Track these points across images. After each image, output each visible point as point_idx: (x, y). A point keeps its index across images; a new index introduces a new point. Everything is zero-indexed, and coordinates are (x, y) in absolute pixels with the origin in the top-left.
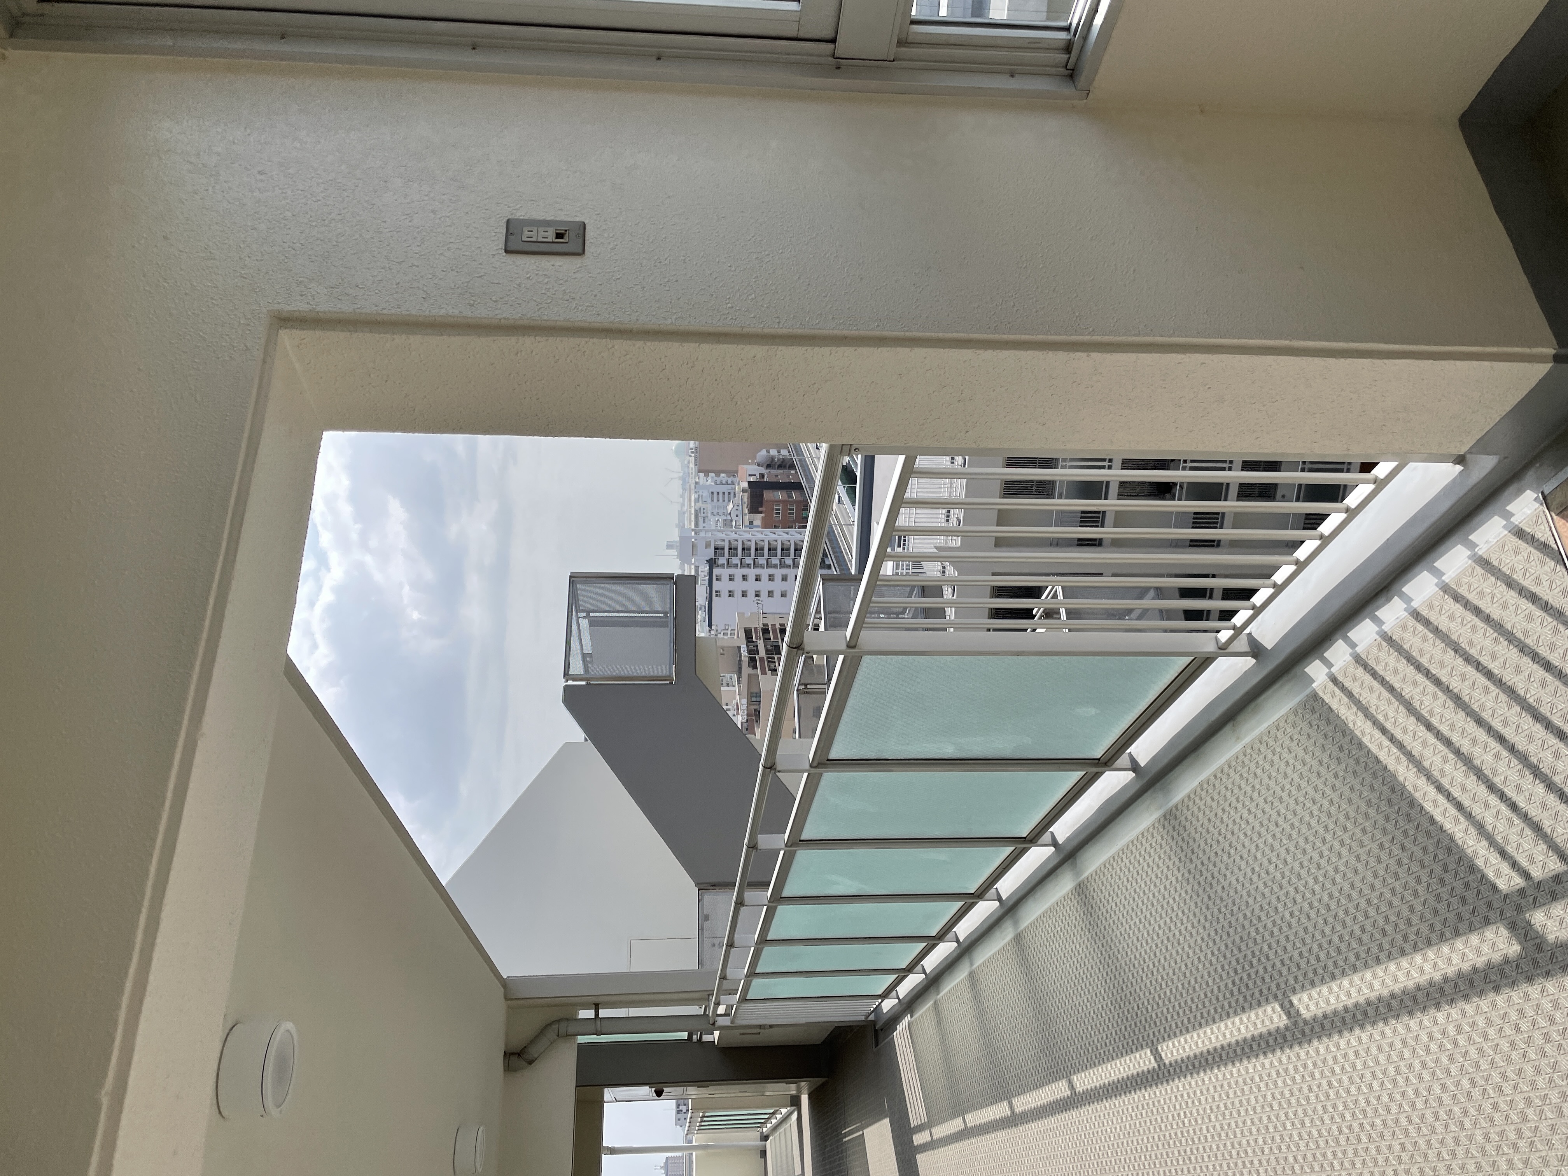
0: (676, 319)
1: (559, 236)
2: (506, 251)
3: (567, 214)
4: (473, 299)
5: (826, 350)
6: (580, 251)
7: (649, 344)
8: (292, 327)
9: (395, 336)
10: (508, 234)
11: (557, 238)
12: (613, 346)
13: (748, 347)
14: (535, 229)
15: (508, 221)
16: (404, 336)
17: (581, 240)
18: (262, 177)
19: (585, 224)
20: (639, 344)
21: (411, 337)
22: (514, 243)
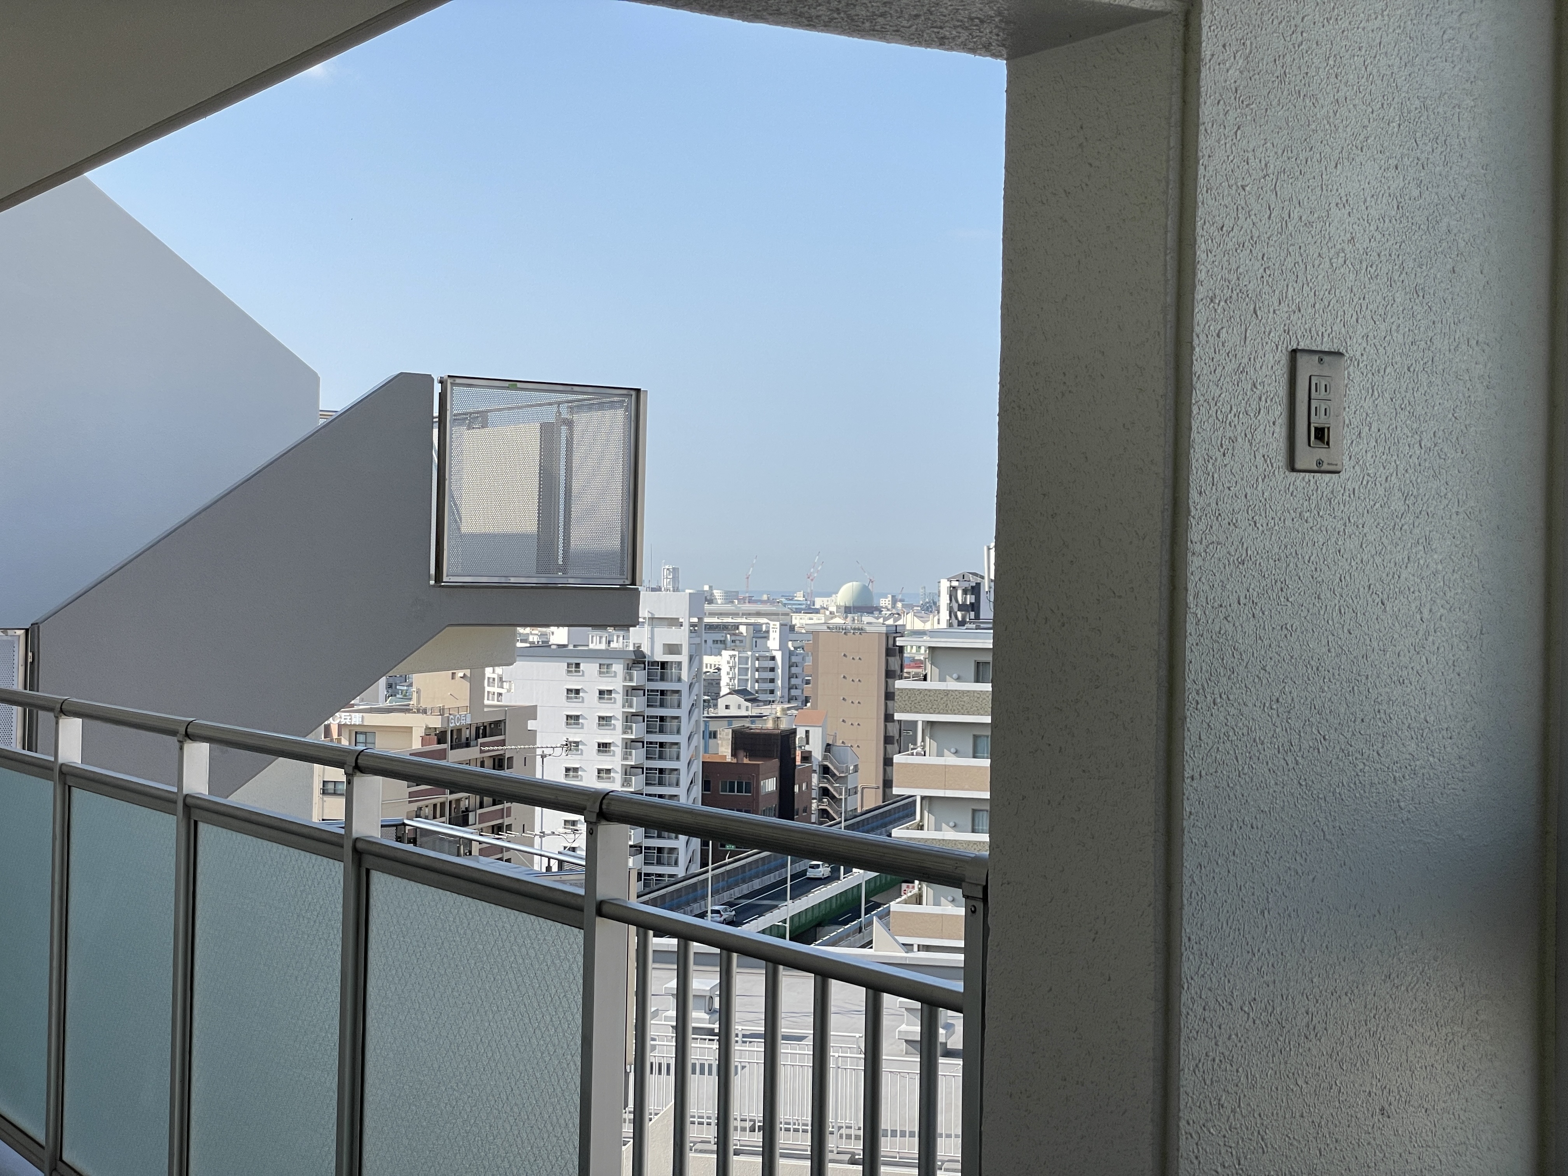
0: (1197, 614)
2: (1294, 351)
3: (1353, 445)
4: (1222, 302)
6: (1298, 464)
10: (1322, 355)
11: (1316, 429)
12: (1152, 516)
15: (1339, 354)
19: (1339, 472)
22: (1307, 367)
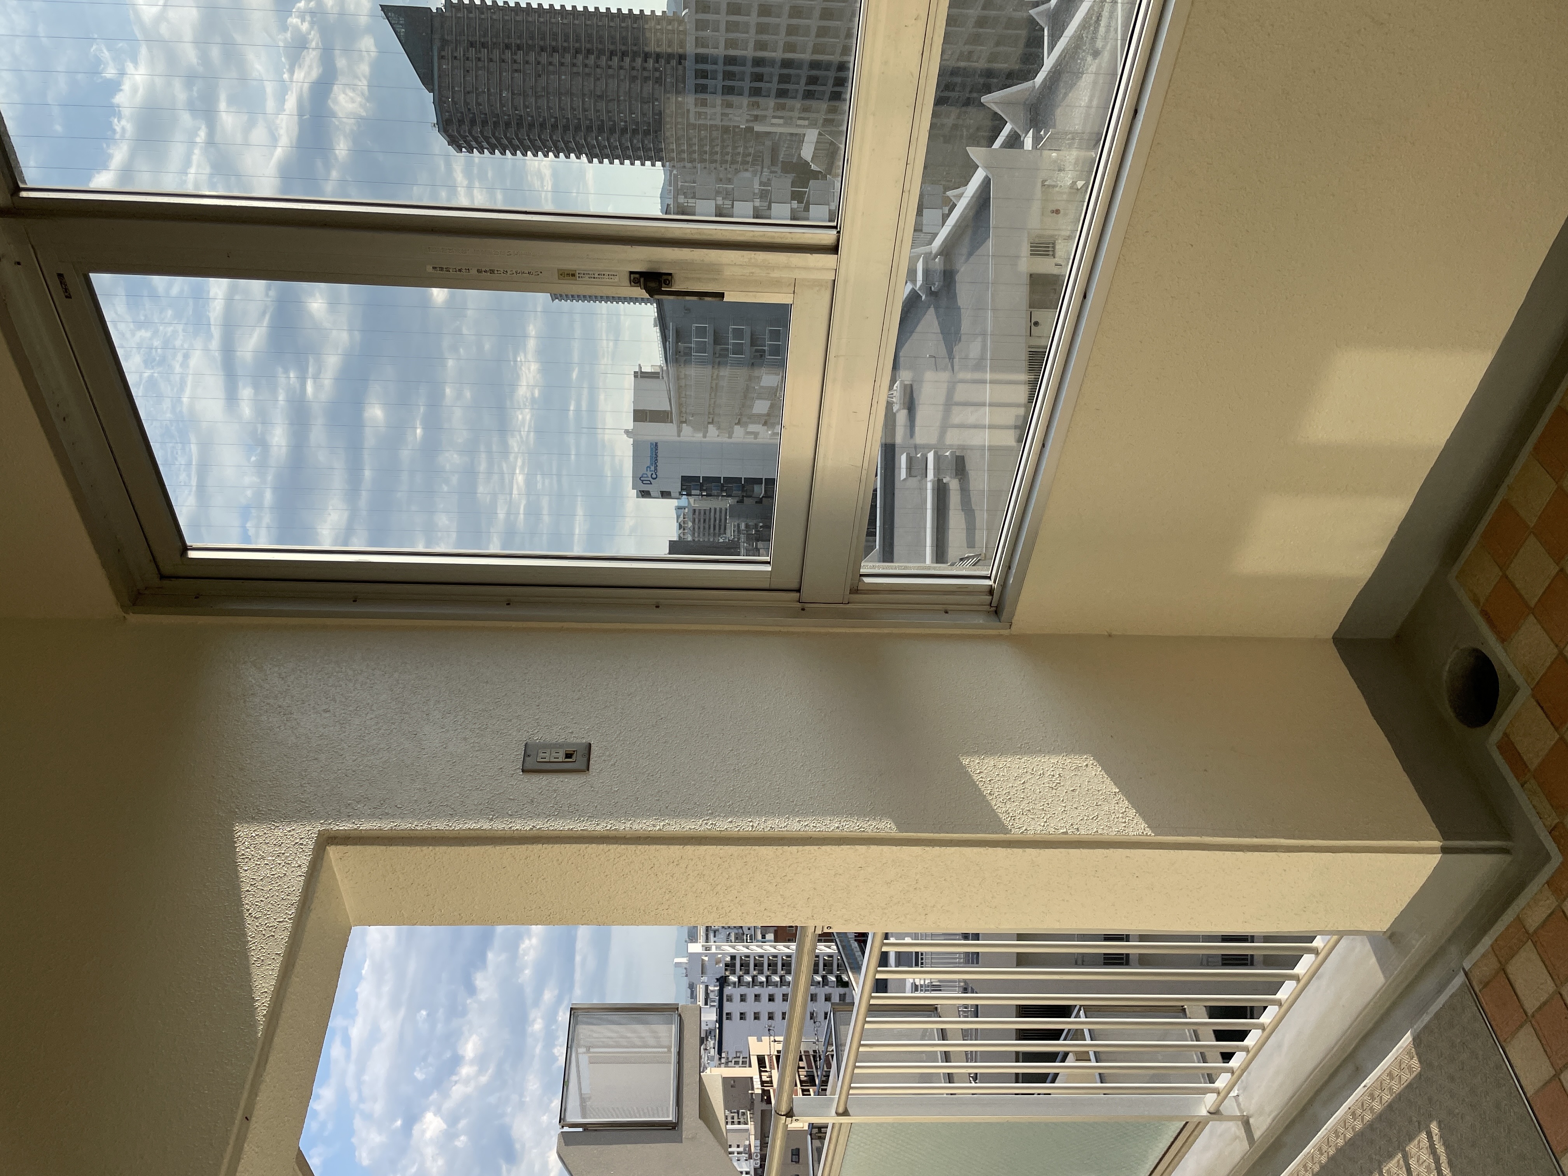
0: (664, 825)
1: (569, 756)
2: (523, 771)
3: (576, 736)
4: (492, 813)
5: (794, 849)
6: (584, 768)
7: (640, 847)
8: (337, 844)
9: (424, 848)
10: (526, 755)
11: (566, 758)
12: (609, 850)
13: (726, 847)
14: (548, 751)
15: (525, 745)
16: (431, 848)
17: (586, 759)
18: (327, 715)
19: (590, 744)
20: (632, 848)
21: (437, 848)
22: (530, 764)
